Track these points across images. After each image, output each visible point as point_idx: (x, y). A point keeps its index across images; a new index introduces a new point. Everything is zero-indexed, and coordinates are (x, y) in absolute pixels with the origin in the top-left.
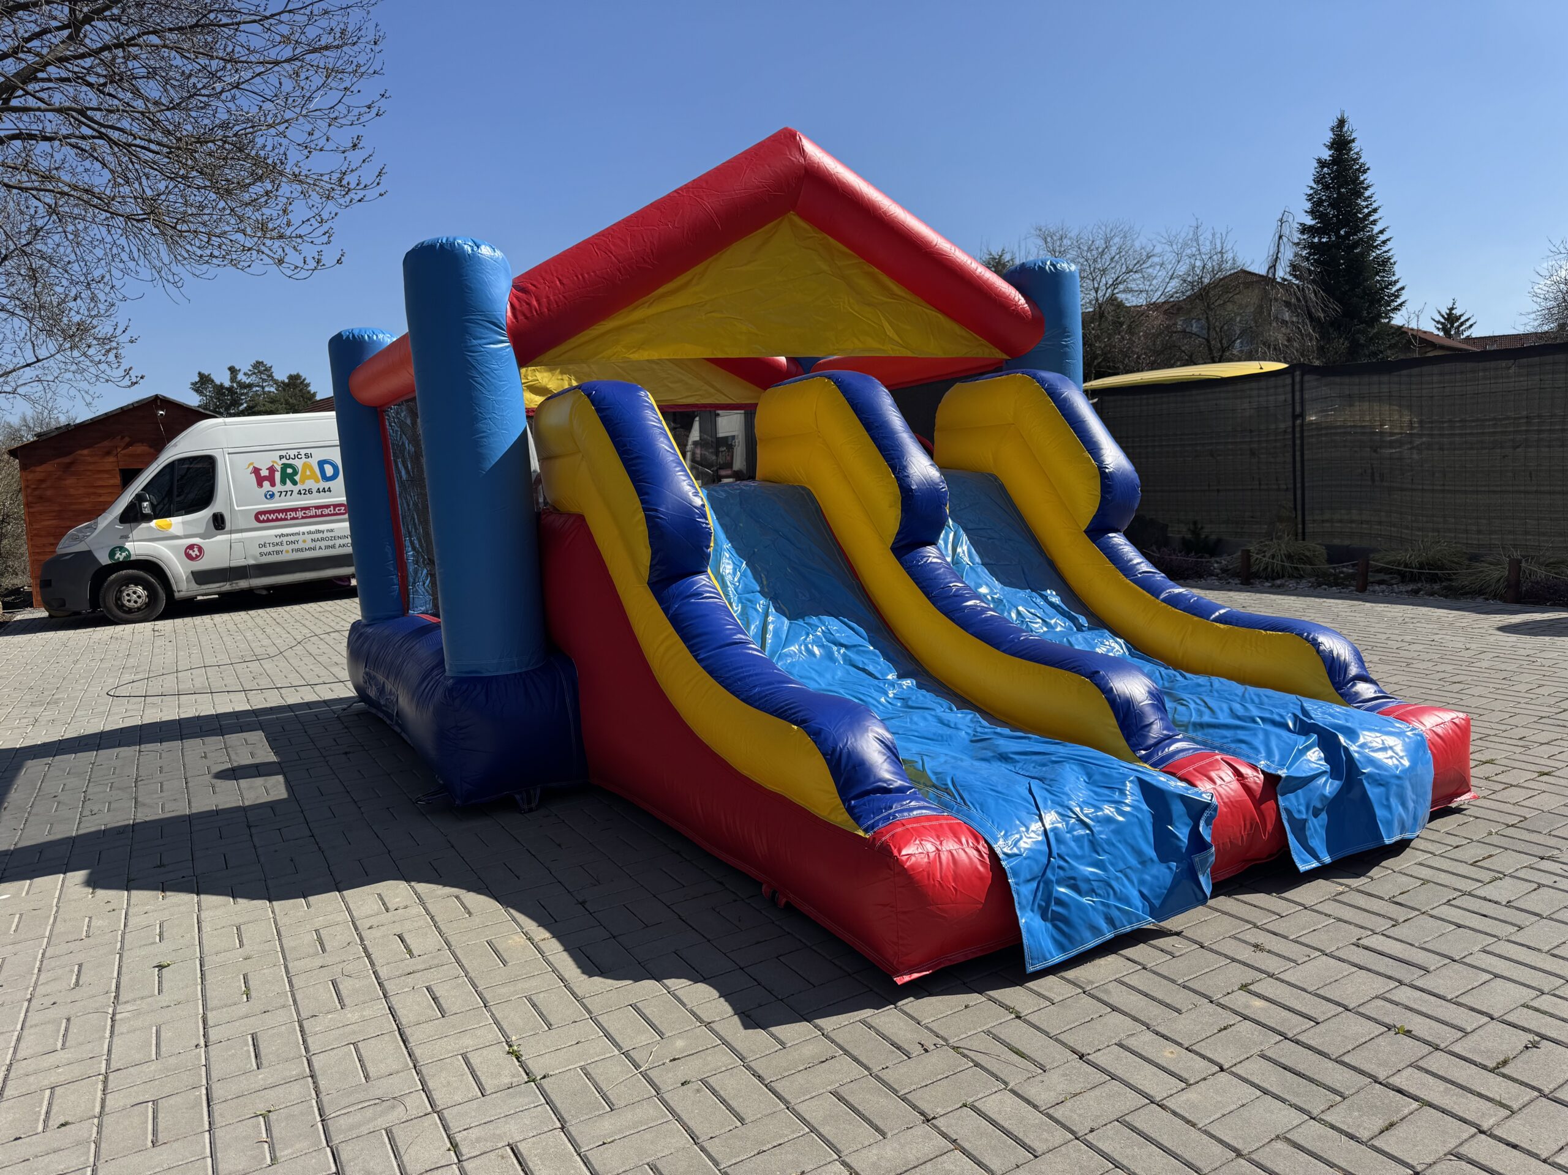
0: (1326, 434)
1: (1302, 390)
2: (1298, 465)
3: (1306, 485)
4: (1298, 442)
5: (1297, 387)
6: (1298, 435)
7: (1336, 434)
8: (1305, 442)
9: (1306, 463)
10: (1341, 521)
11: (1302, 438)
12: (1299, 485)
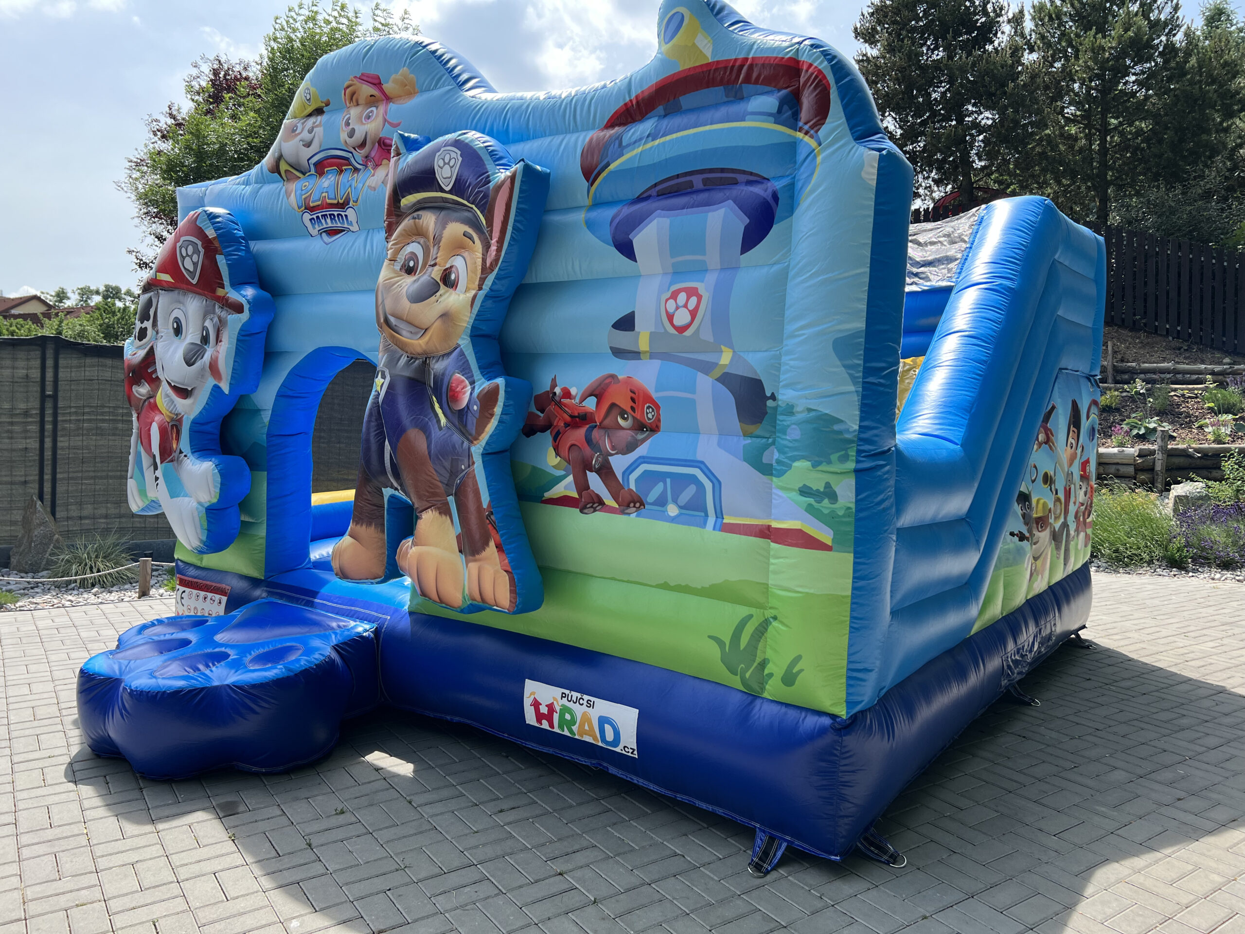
0: (90, 421)
1: (56, 367)
2: (48, 454)
3: (59, 476)
4: (49, 427)
5: (50, 363)
6: (49, 418)
7: (104, 421)
8: (59, 427)
9: (59, 452)
10: (106, 517)
11: (55, 423)
12: (47, 477)
